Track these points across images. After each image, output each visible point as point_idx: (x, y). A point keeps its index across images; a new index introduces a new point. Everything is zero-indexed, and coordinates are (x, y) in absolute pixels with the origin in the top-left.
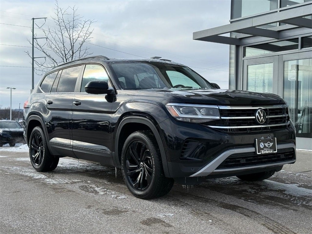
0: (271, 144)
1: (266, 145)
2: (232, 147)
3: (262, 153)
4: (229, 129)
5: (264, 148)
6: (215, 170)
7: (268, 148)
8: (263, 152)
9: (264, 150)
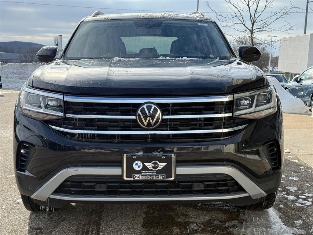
0: (161, 166)
1: (149, 166)
2: (77, 164)
3: (136, 178)
4: (79, 134)
5: (142, 170)
6: (52, 194)
7: (153, 171)
8: (139, 177)
9: (142, 174)
